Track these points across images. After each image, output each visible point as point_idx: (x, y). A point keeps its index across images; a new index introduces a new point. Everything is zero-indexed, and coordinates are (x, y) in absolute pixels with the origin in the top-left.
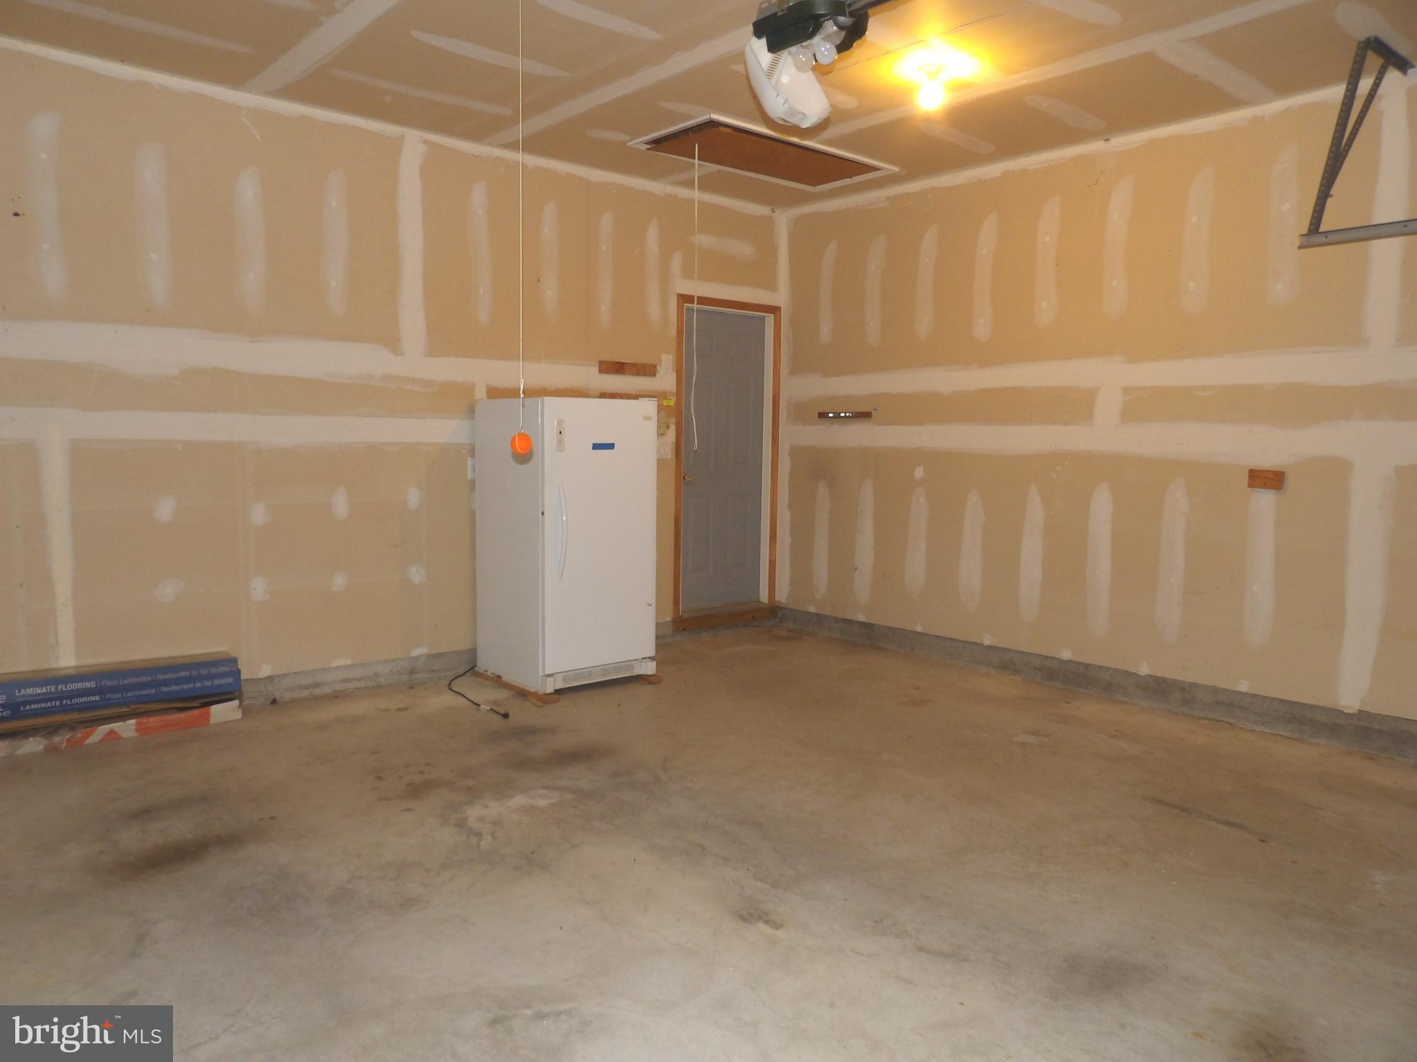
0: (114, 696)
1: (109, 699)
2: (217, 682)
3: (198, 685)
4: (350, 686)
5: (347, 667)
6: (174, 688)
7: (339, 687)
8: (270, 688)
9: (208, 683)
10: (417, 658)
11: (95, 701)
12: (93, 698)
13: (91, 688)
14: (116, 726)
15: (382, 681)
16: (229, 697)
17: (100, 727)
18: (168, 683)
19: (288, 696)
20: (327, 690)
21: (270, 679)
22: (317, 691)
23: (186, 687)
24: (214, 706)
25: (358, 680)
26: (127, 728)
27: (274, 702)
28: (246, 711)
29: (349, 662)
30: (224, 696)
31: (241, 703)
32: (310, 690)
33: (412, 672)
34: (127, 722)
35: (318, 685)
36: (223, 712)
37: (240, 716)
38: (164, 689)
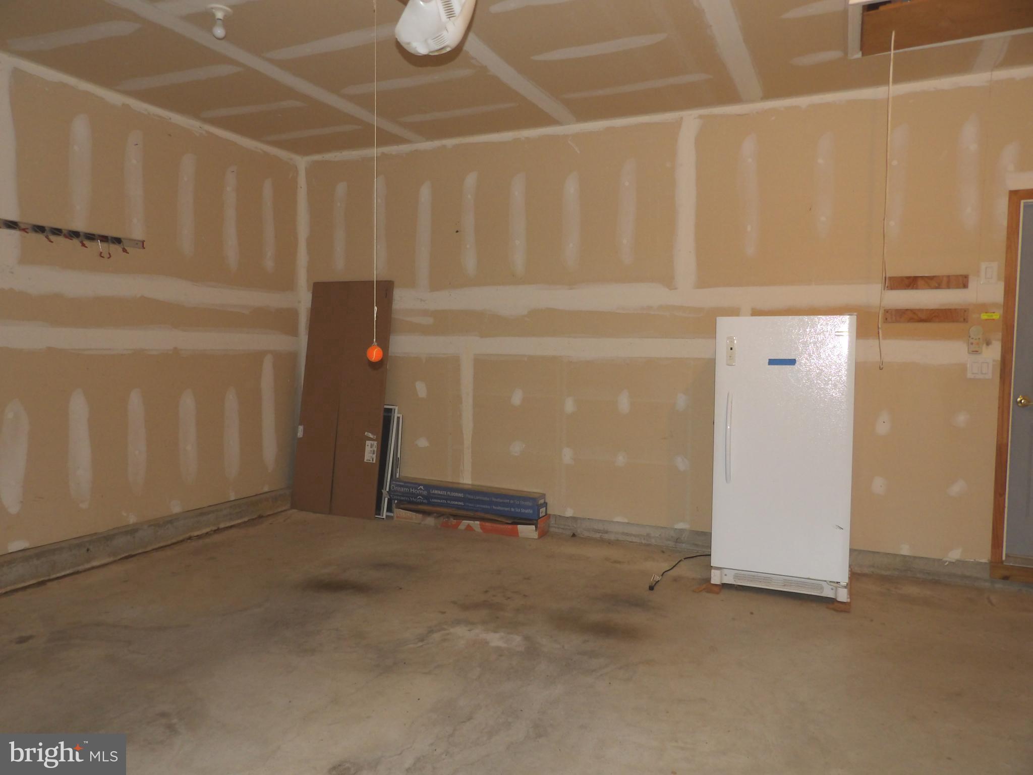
0: (470, 505)
1: (468, 506)
2: (523, 511)
3: (513, 510)
4: (629, 539)
5: (623, 523)
6: (499, 508)
7: (621, 538)
8: (575, 526)
9: (518, 510)
10: (682, 531)
11: (461, 505)
12: (460, 503)
13: (461, 497)
14: (471, 522)
15: (653, 541)
16: (528, 522)
17: (463, 521)
18: (497, 504)
19: (586, 534)
20: (612, 537)
21: (574, 519)
22: (606, 536)
23: (506, 509)
24: (520, 526)
25: (635, 536)
26: (476, 524)
27: (574, 535)
28: (543, 534)
29: (626, 521)
30: (527, 521)
31: (536, 527)
32: (600, 534)
33: (677, 541)
34: (475, 522)
35: (607, 532)
36: (527, 531)
37: (536, 537)
38: (494, 507)
